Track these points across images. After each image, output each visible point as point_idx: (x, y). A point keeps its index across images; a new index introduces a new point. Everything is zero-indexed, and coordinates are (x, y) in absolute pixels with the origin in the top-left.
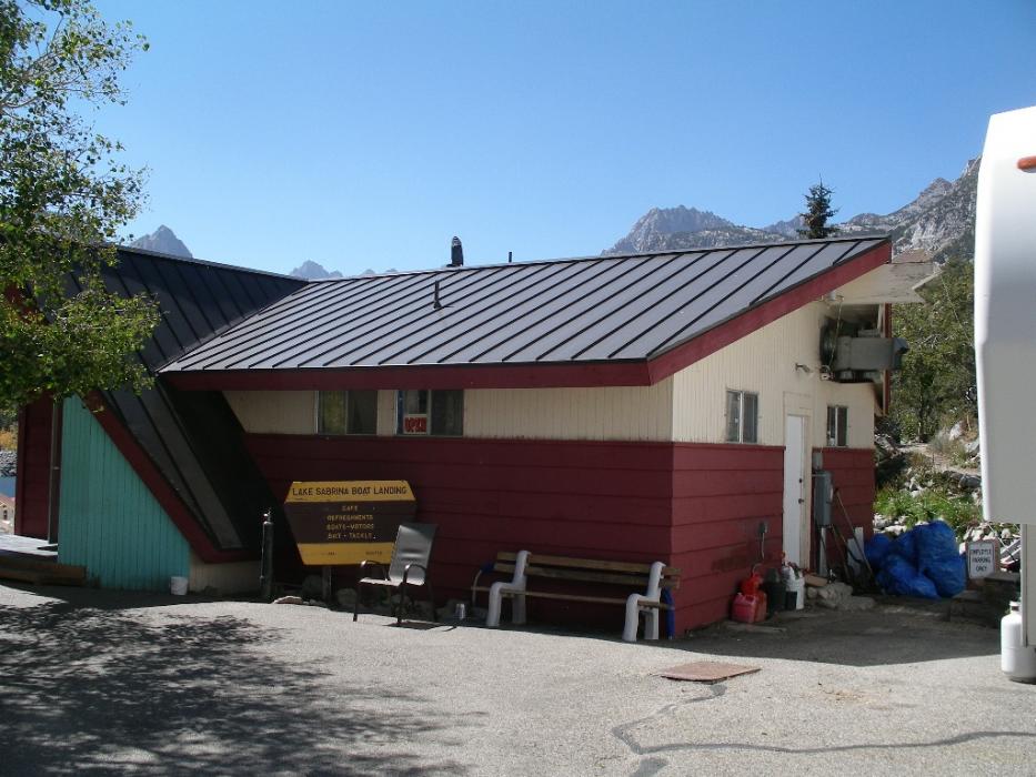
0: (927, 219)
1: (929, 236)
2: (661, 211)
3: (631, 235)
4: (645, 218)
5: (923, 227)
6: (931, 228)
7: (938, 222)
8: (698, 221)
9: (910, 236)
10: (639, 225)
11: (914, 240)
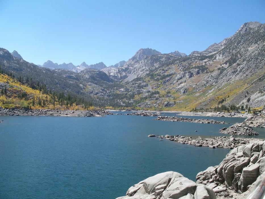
0: (220, 53)
1: (221, 57)
2: (143, 49)
3: (135, 55)
4: (139, 51)
5: (219, 56)
6: (221, 56)
7: (223, 54)
8: (152, 52)
9: (216, 57)
10: (137, 53)
11: (217, 58)
